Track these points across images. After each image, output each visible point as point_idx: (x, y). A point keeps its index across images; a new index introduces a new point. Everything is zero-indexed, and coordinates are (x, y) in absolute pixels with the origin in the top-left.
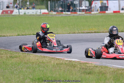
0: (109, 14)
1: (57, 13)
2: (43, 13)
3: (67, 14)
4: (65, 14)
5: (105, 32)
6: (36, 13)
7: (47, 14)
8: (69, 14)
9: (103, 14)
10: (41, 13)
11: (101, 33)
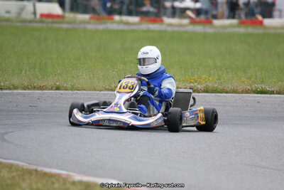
0: (275, 28)
1: (91, 18)
2: (42, 15)
3: (127, 23)
4: (121, 22)
5: (243, 92)
6: (19, 14)
7: (56, 20)
8: (134, 24)
9: (250, 30)
10: (35, 13)
11: (227, 92)
